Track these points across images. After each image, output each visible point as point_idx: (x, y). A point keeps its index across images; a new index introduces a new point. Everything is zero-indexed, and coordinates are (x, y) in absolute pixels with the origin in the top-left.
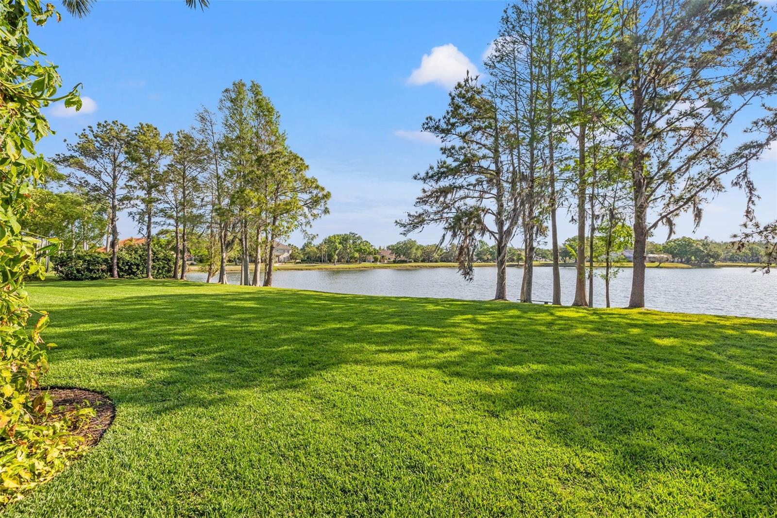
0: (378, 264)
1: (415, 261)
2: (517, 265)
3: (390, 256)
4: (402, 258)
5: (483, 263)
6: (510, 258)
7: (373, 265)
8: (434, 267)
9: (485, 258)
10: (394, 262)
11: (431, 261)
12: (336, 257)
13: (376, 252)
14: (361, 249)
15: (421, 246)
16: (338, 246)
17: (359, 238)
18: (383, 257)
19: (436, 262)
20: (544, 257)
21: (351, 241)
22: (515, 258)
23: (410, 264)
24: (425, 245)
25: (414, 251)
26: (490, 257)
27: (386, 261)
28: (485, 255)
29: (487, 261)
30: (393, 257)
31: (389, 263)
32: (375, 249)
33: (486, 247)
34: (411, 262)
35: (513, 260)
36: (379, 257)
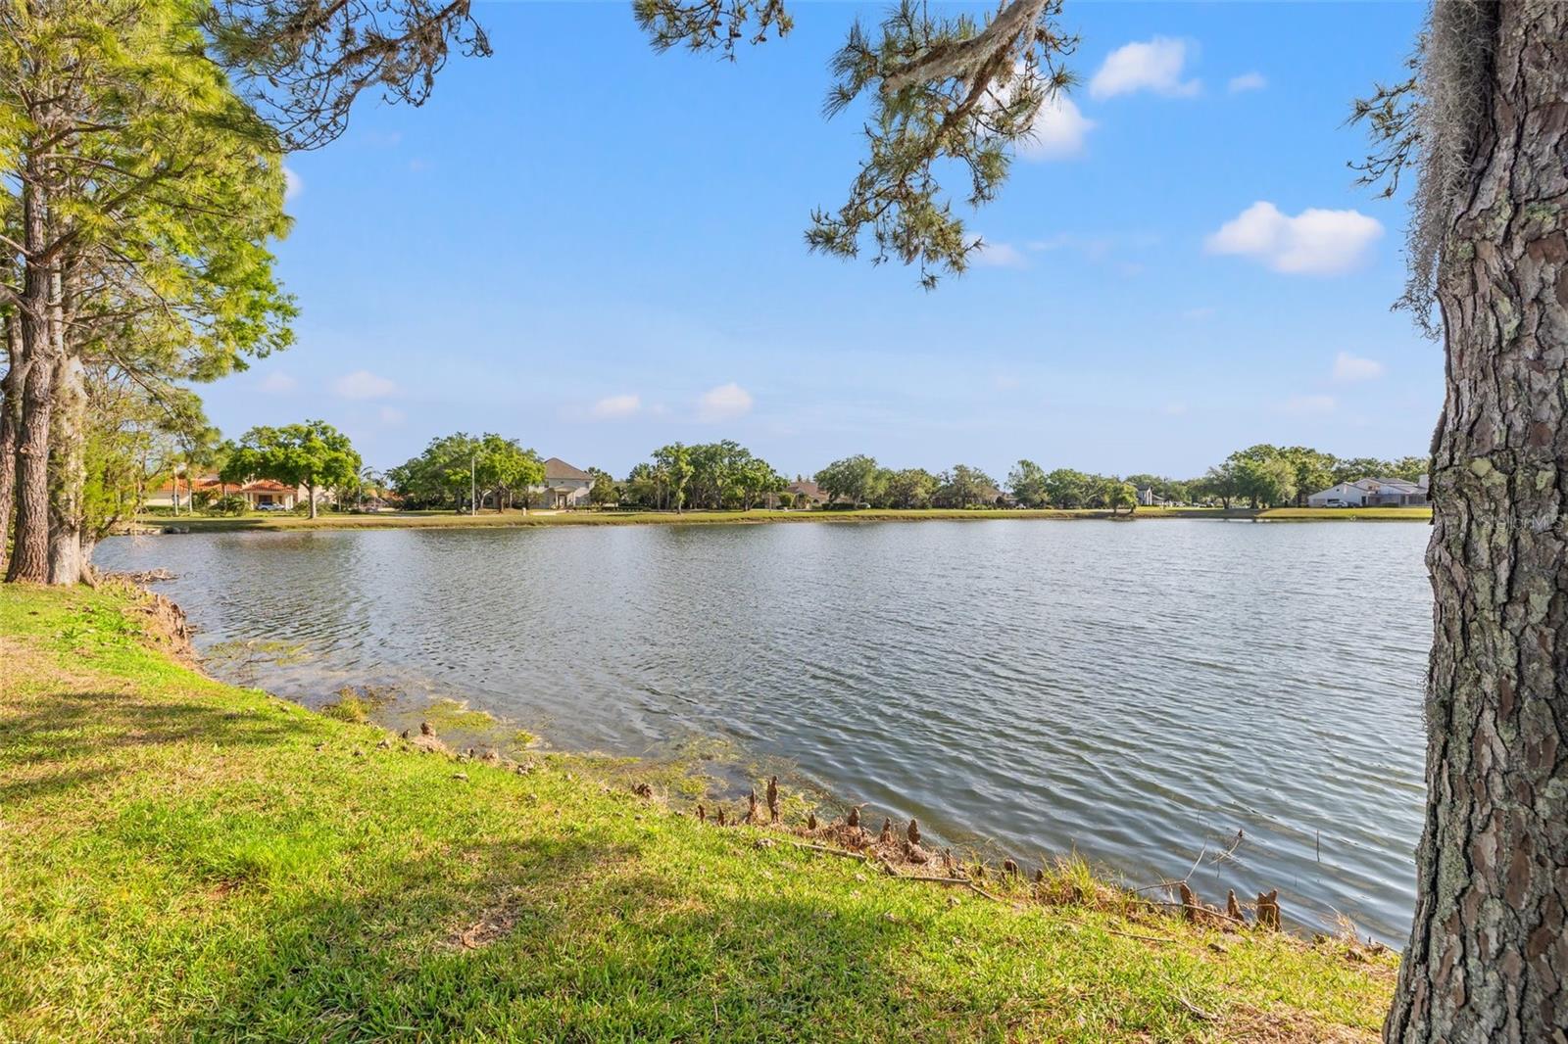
0: (786, 512)
1: (874, 507)
2: (1113, 515)
3: (817, 496)
4: (842, 498)
5: (1032, 511)
6: (1093, 500)
7: (774, 513)
8: (914, 519)
9: (1037, 498)
10: (825, 508)
11: (913, 507)
12: (682, 495)
13: (781, 485)
14: (746, 477)
15: (888, 471)
16: (685, 468)
17: (743, 453)
18: (802, 496)
19: (923, 507)
20: (1168, 498)
21: (726, 461)
22: (1107, 499)
23: (860, 513)
24: (896, 468)
25: (870, 482)
26: (1046, 497)
27: (808, 507)
28: (1036, 492)
29: (1041, 505)
30: (825, 499)
31: (815, 509)
32: (778, 480)
33: (1037, 476)
34: (863, 508)
35: (1101, 504)
36: (792, 497)
